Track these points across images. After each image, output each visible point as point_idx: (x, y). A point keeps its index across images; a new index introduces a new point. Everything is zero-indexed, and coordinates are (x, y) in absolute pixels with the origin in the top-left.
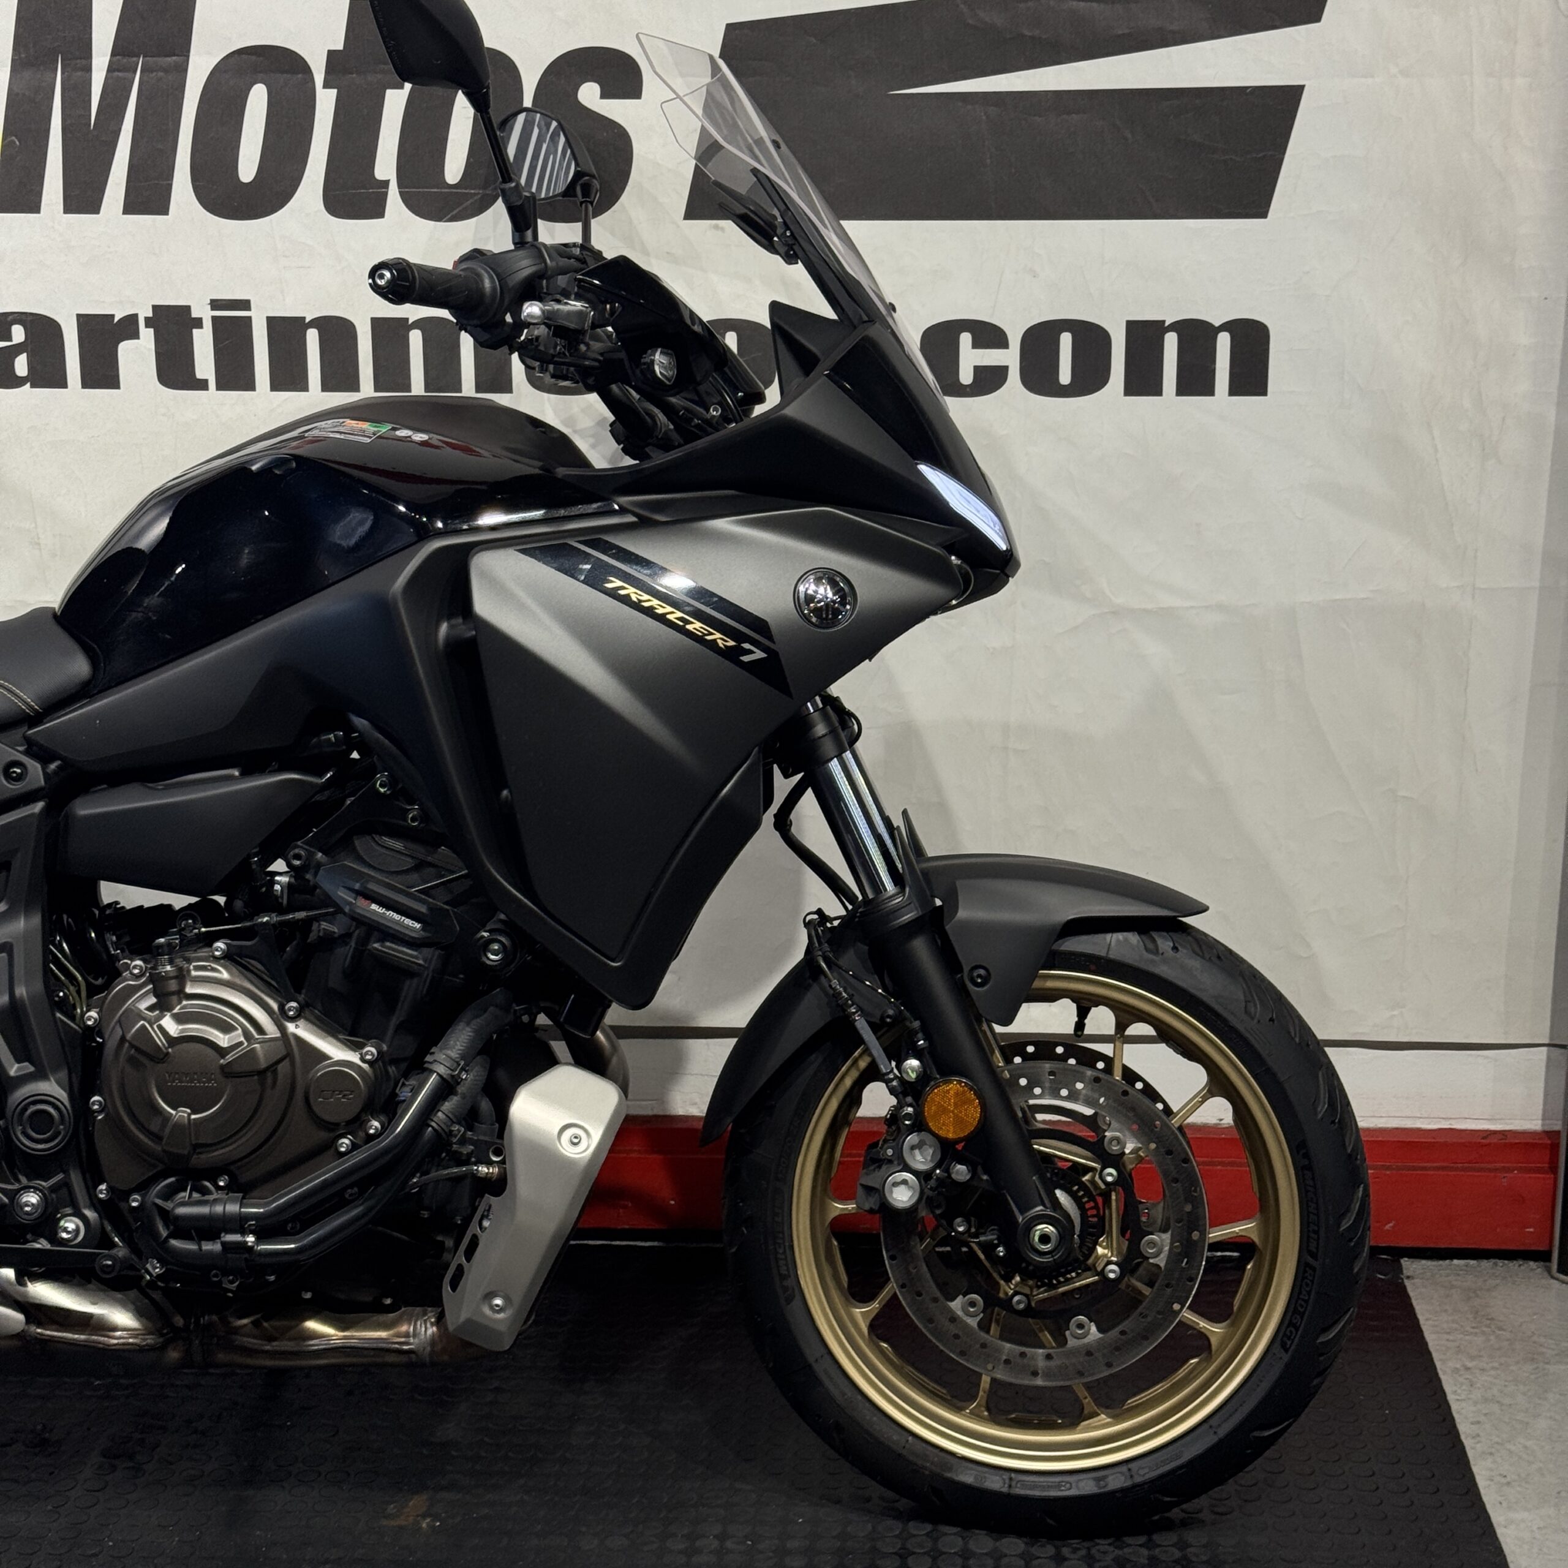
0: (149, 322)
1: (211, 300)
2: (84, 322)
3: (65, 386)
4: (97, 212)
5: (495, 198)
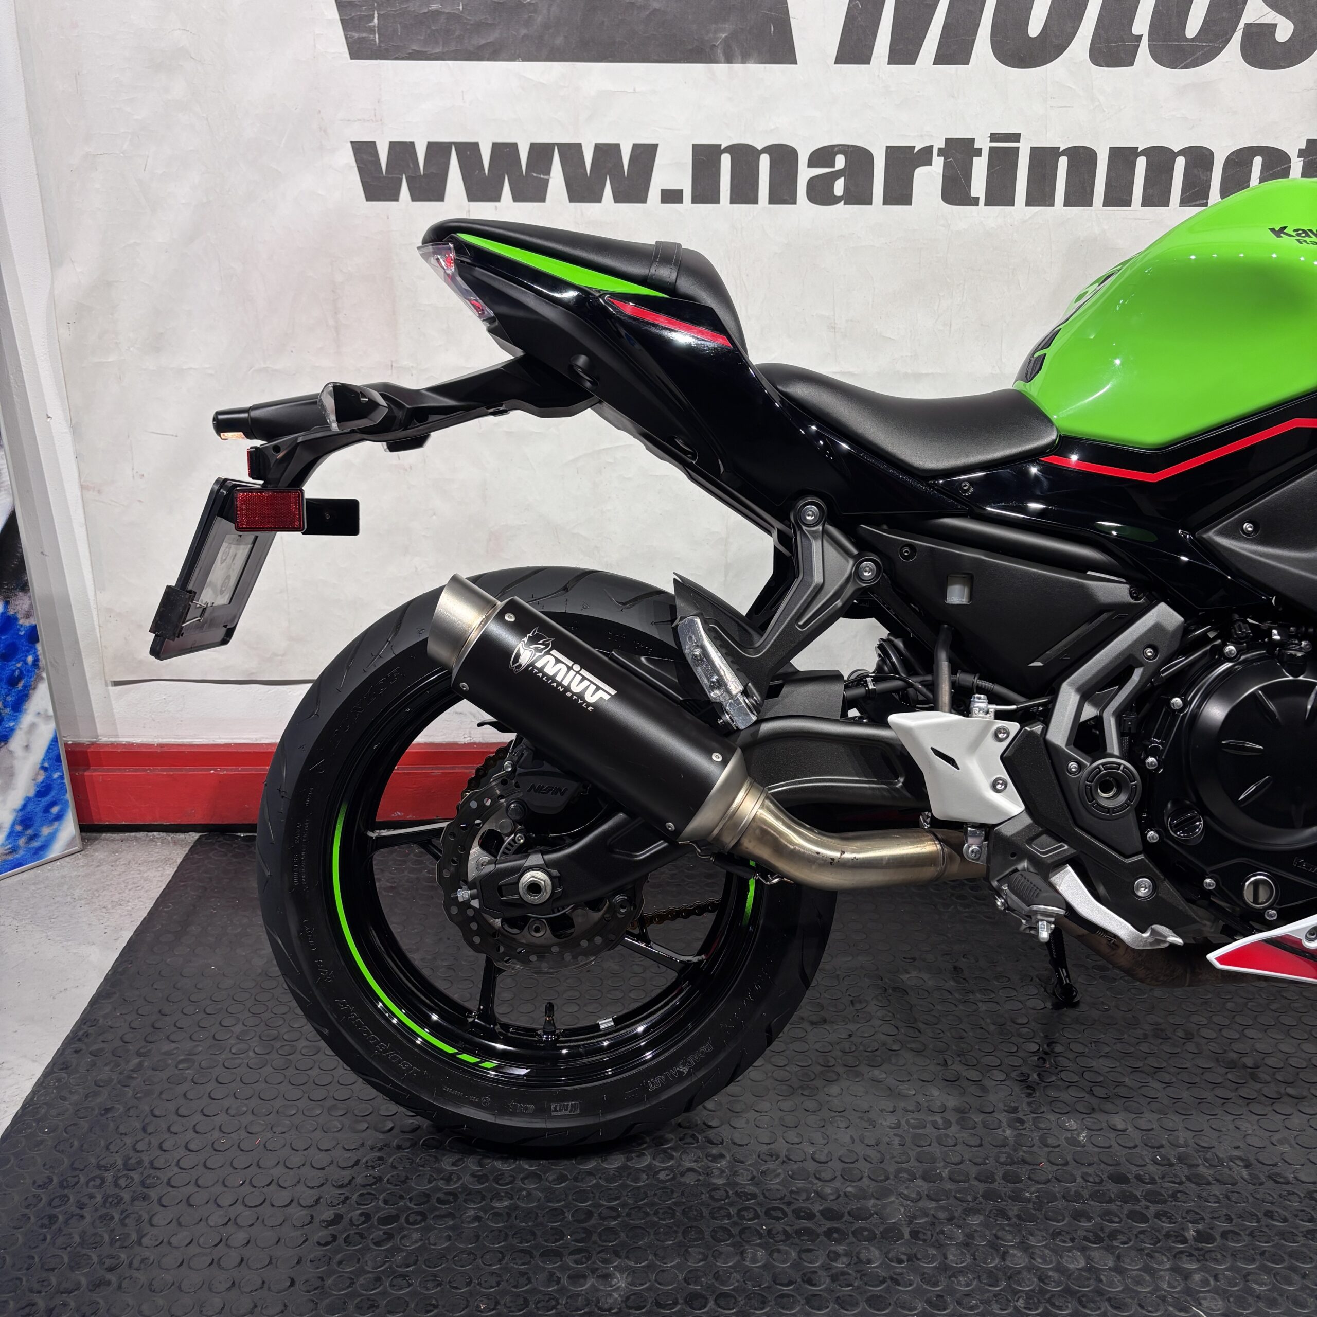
0: (941, 152)
1: (991, 134)
2: (892, 152)
3: (870, 203)
4: (914, 63)
5: (1220, 50)
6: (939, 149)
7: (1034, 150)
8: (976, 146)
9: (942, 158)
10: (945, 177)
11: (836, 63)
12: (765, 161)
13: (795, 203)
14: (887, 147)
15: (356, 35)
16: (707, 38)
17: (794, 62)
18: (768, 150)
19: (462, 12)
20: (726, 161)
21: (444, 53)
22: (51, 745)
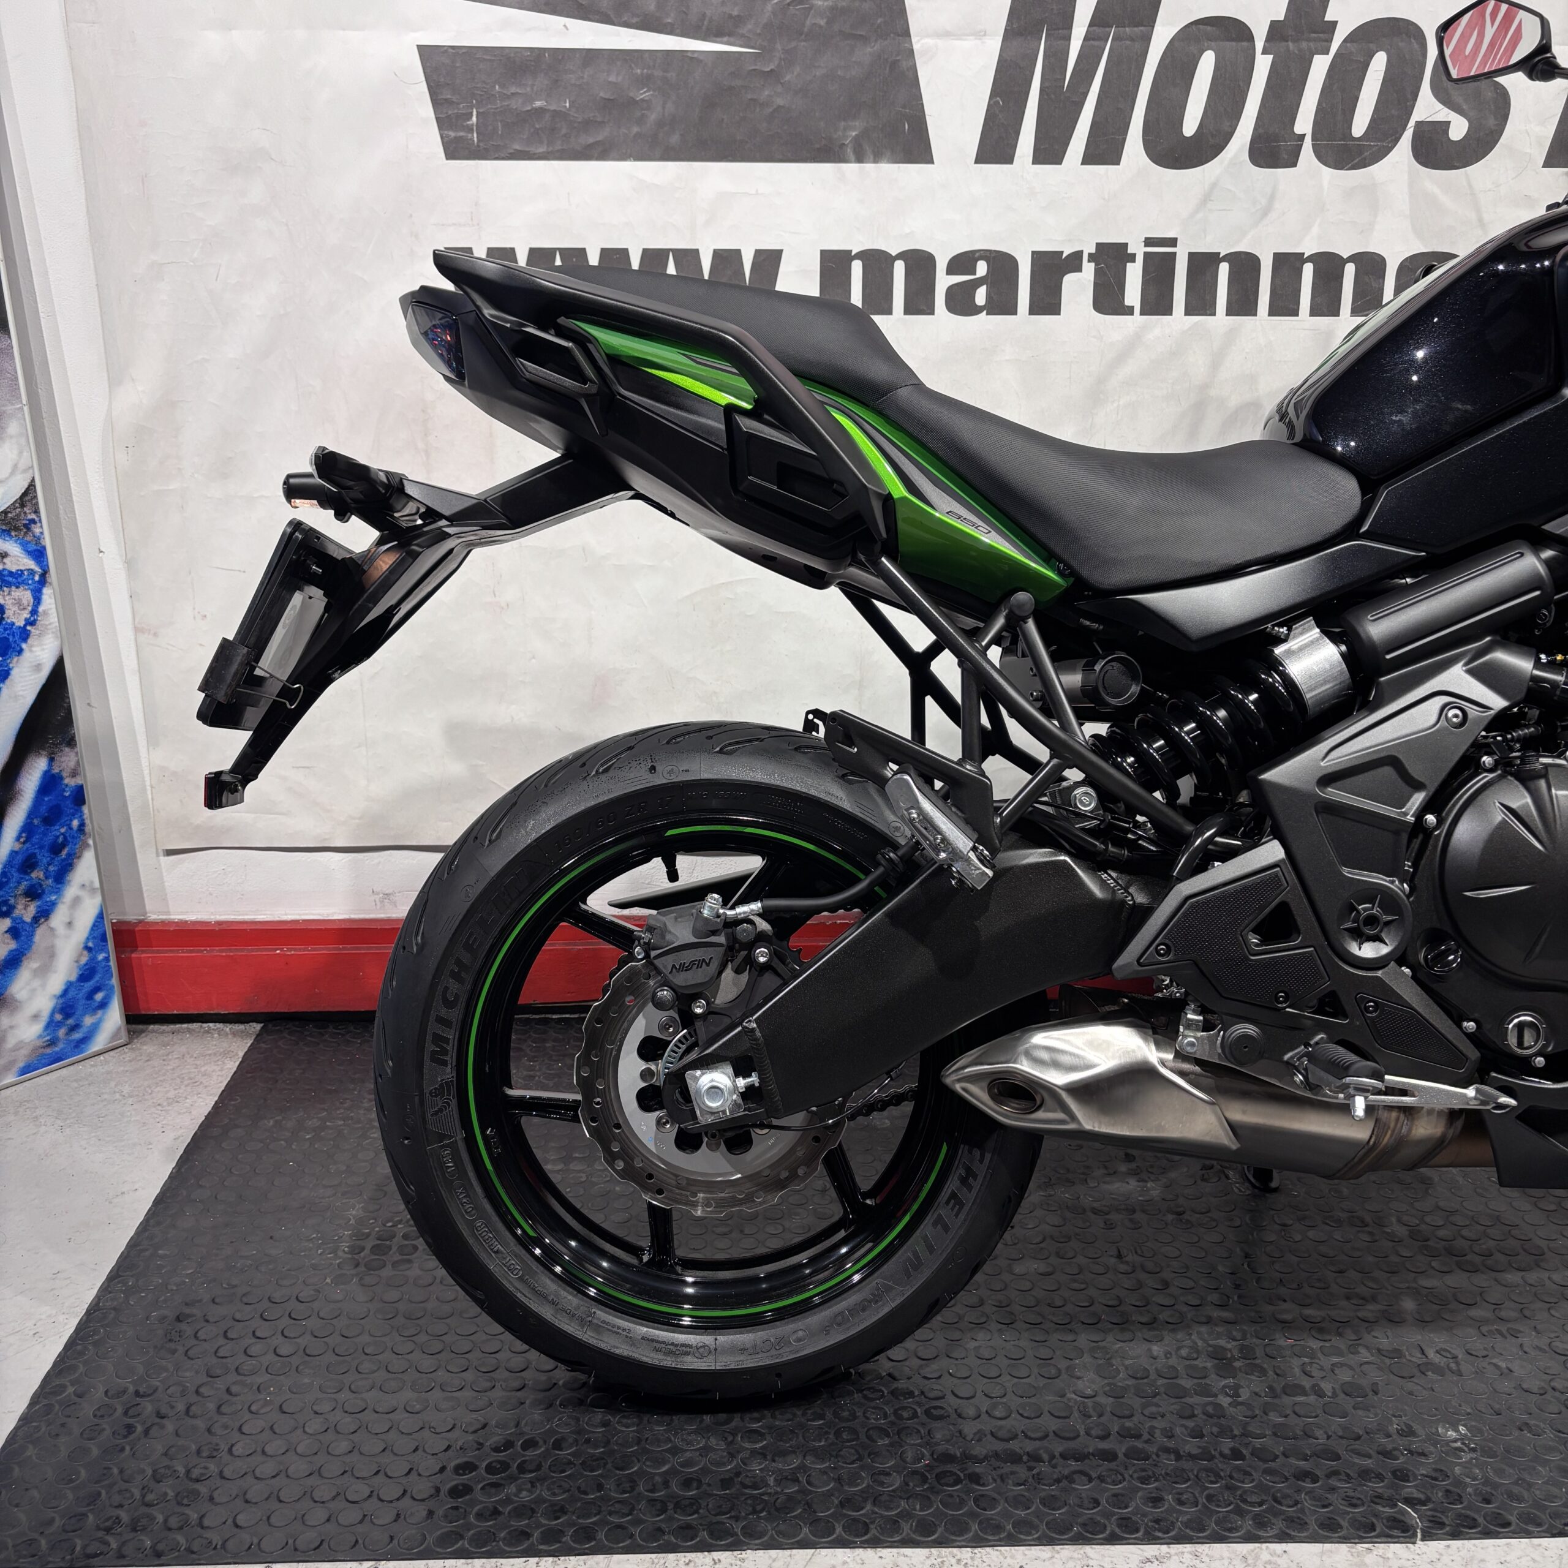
0: (1092, 258)
1: (1146, 238)
2: (1038, 258)
3: (1015, 313)
4: (1061, 164)
5: (1389, 150)
6: (1090, 255)
7: (1192, 255)
8: (1129, 251)
9: (1093, 264)
10: (1096, 285)
11: (976, 162)
12: (899, 268)
13: (932, 313)
14: (1033, 253)
15: (452, 134)
16: (835, 136)
17: (931, 161)
18: (902, 256)
19: (569, 110)
20: (857, 267)
21: (548, 153)
22: (96, 921)
